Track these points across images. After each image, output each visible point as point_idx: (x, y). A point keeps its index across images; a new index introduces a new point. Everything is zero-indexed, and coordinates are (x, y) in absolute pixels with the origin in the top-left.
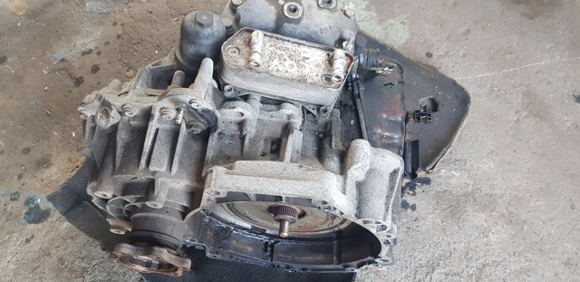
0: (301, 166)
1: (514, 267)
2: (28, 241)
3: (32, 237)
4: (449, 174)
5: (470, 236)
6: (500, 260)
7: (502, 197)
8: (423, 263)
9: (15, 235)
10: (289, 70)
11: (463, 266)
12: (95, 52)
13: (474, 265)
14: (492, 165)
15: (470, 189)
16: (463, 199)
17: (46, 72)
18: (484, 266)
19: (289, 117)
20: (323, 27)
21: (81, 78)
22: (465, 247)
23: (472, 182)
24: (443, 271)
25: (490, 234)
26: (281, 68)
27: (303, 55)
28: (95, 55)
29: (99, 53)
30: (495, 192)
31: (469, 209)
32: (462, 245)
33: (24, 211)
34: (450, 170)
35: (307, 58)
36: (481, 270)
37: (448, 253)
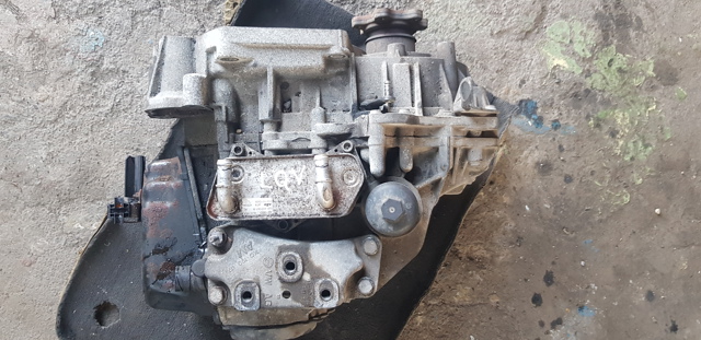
0: (255, 65)
1: (23, 124)
2: (523, 82)
3: (520, 86)
4: (87, 224)
5: (68, 152)
6: (37, 130)
7: (26, 205)
8: (123, 114)
9: (537, 86)
10: (282, 172)
11: (79, 117)
12: (547, 326)
13: (66, 121)
14: (32, 246)
15: (63, 208)
16: (73, 195)
17: (593, 285)
18: (56, 120)
19: (276, 137)
20: (249, 252)
21: (548, 285)
22: (76, 138)
23: (60, 218)
24: (101, 110)
25: (44, 157)
26: (293, 172)
27: (269, 200)
28: (545, 321)
29: (542, 324)
30: (34, 209)
31: (66, 184)
32: (78, 141)
33: (539, 110)
34: (86, 229)
35: (263, 196)
36: (60, 116)
37: (94, 129)
